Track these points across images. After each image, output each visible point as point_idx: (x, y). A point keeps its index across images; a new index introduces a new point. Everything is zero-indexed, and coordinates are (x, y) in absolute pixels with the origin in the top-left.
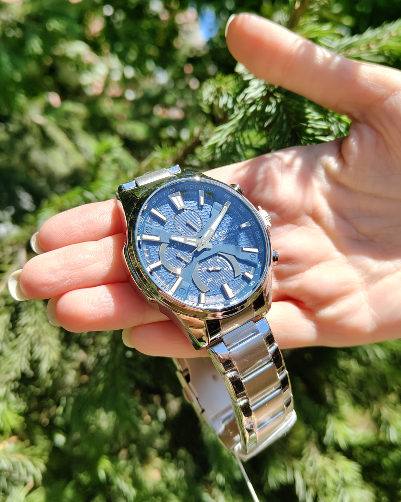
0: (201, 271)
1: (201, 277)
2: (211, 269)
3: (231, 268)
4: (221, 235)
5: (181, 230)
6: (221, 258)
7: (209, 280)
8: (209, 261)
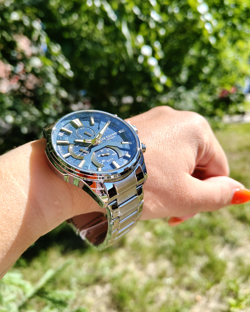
1: (98, 160)
2: (103, 155)
3: (116, 154)
4: (107, 138)
5: (82, 137)
6: (109, 149)
8: (102, 151)
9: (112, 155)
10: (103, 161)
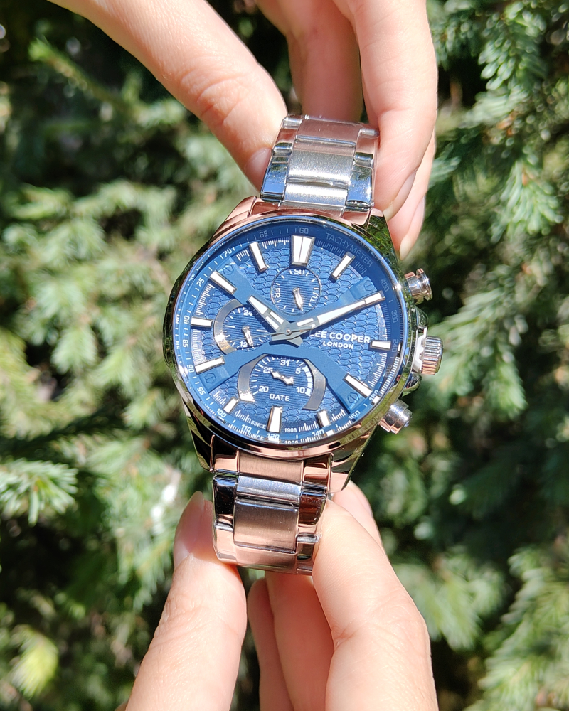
0: (262, 369)
1: (255, 378)
2: (276, 375)
3: (308, 393)
4: (331, 337)
5: (278, 295)
8: (284, 362)
9: (298, 388)
10: (264, 388)
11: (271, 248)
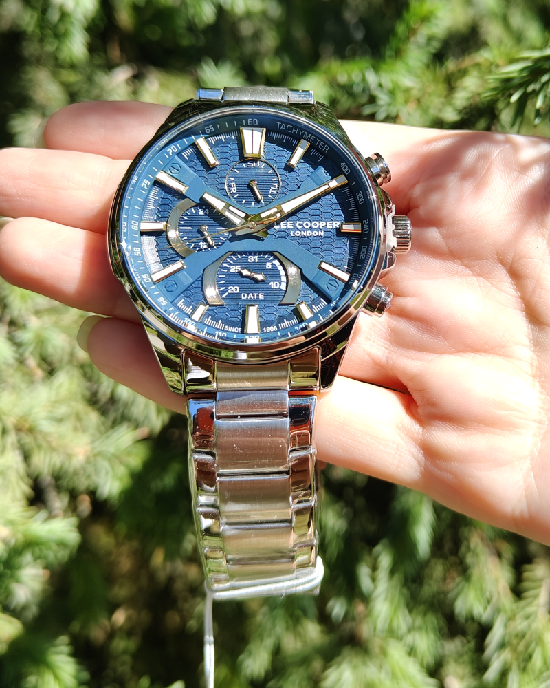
0: (229, 269)
1: (222, 279)
2: (245, 272)
3: (283, 287)
4: (298, 227)
5: (234, 190)
6: (276, 262)
7: (233, 289)
8: (252, 259)
11: (219, 143)
